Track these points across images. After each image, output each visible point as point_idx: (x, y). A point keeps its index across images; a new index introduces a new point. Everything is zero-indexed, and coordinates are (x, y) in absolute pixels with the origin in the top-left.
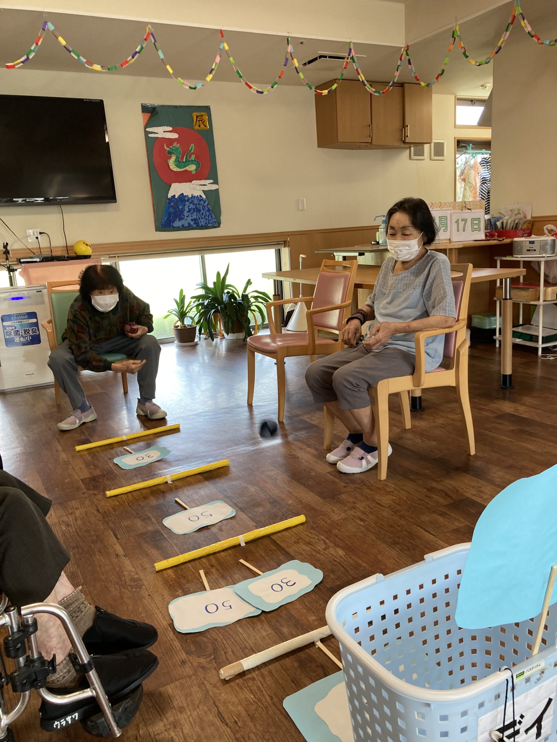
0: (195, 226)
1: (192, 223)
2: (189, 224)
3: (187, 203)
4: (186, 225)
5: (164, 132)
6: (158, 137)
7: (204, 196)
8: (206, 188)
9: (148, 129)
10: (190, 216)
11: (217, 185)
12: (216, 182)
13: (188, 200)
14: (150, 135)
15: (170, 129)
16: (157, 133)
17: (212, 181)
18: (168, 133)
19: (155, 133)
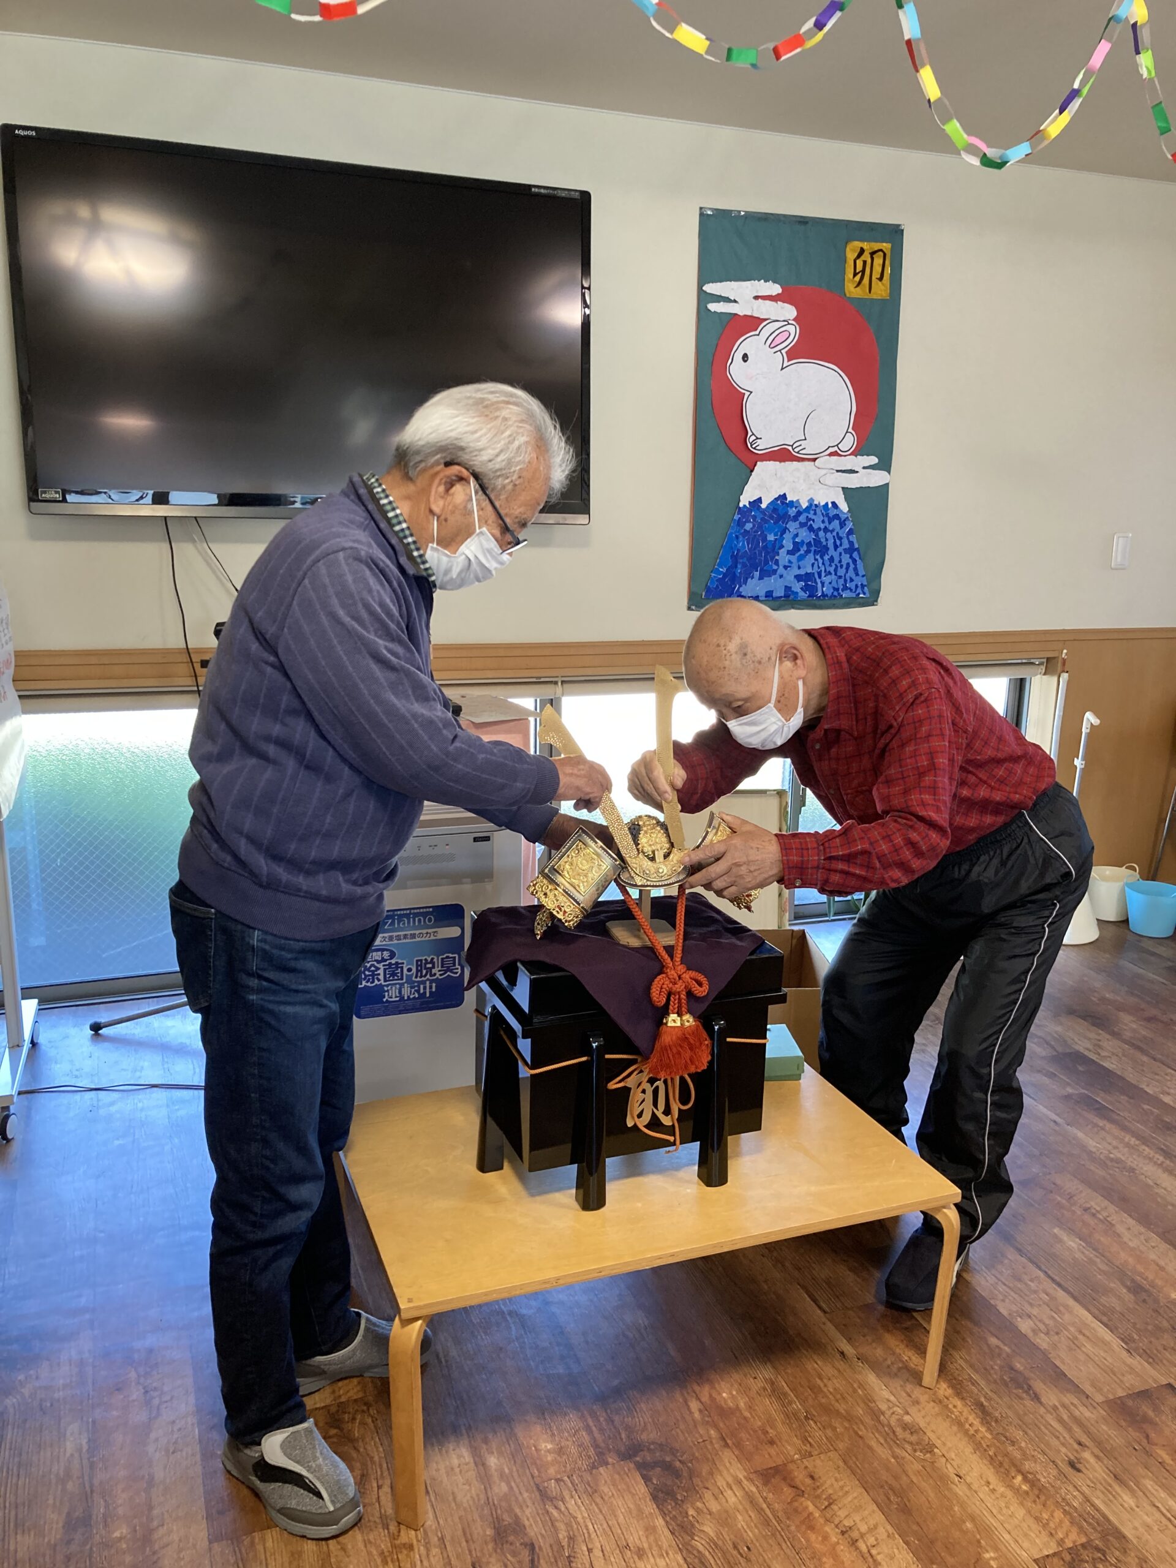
0: (803, 595)
1: (797, 587)
2: (788, 589)
3: (792, 526)
4: (779, 592)
5: (756, 298)
6: (736, 314)
7: (844, 507)
8: (853, 482)
9: (709, 288)
10: (795, 566)
11: (886, 473)
12: (885, 465)
13: (795, 518)
14: (713, 307)
15: (776, 289)
16: (735, 301)
17: (874, 460)
18: (768, 302)
19: (727, 300)
